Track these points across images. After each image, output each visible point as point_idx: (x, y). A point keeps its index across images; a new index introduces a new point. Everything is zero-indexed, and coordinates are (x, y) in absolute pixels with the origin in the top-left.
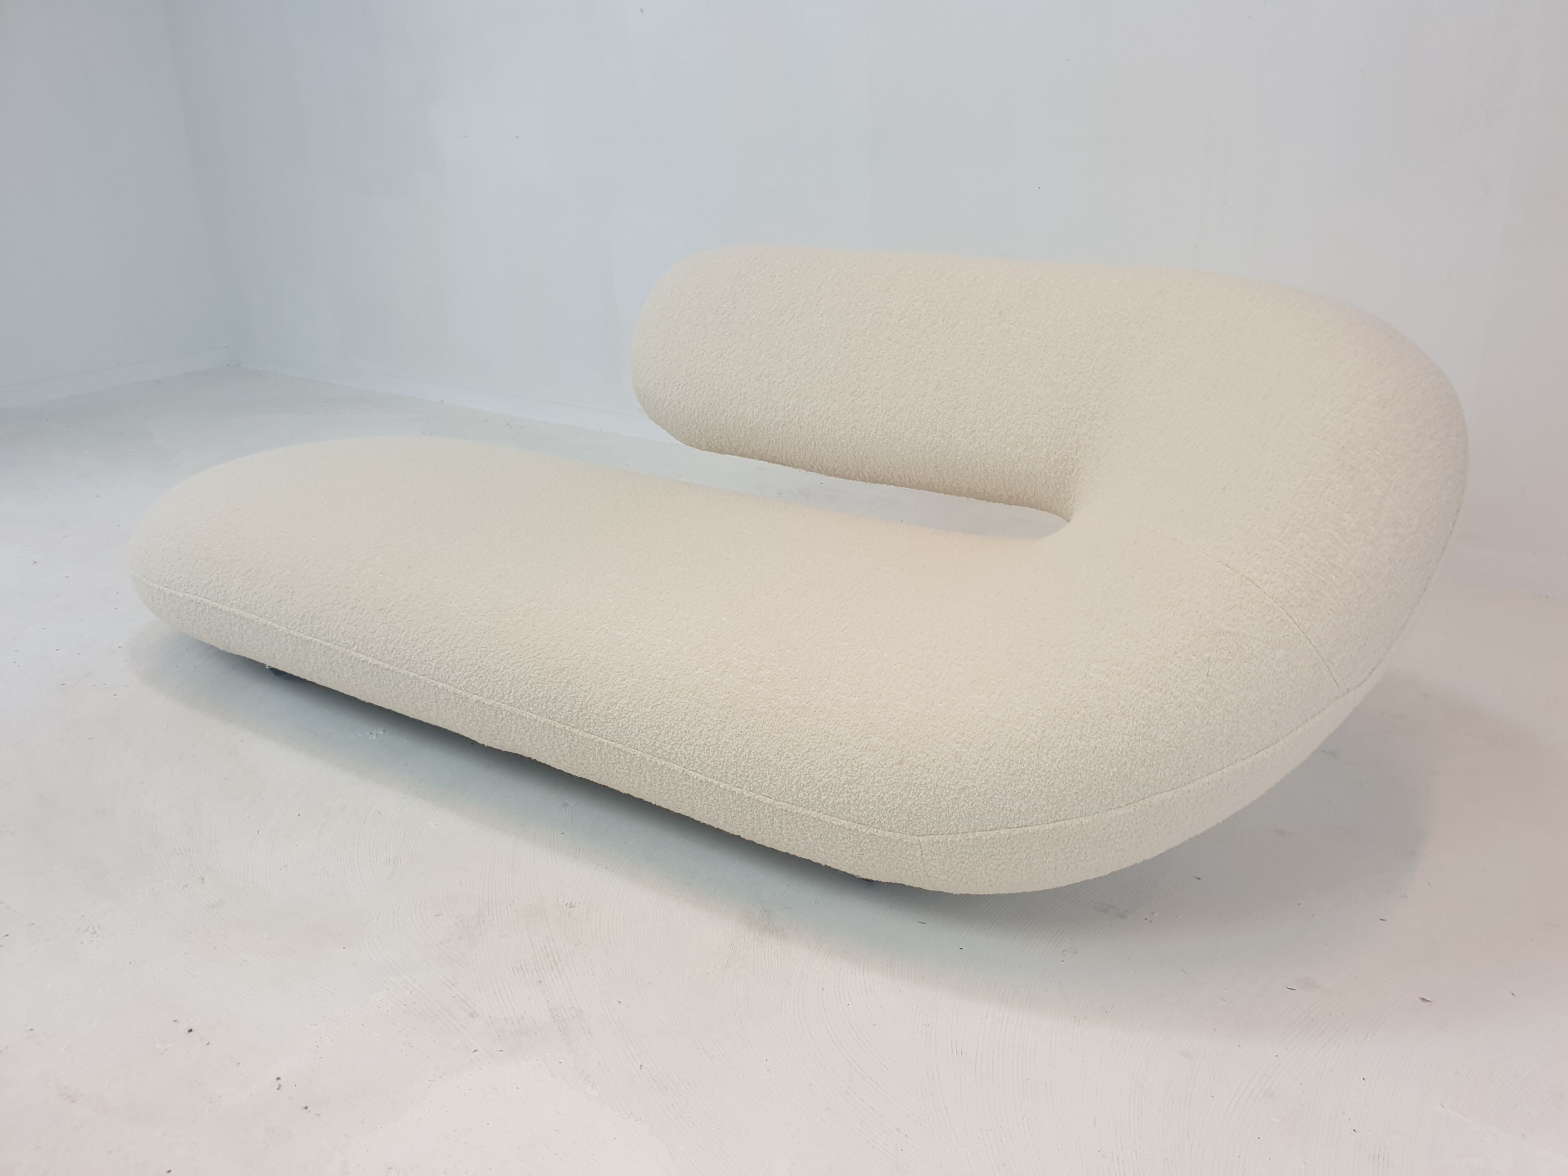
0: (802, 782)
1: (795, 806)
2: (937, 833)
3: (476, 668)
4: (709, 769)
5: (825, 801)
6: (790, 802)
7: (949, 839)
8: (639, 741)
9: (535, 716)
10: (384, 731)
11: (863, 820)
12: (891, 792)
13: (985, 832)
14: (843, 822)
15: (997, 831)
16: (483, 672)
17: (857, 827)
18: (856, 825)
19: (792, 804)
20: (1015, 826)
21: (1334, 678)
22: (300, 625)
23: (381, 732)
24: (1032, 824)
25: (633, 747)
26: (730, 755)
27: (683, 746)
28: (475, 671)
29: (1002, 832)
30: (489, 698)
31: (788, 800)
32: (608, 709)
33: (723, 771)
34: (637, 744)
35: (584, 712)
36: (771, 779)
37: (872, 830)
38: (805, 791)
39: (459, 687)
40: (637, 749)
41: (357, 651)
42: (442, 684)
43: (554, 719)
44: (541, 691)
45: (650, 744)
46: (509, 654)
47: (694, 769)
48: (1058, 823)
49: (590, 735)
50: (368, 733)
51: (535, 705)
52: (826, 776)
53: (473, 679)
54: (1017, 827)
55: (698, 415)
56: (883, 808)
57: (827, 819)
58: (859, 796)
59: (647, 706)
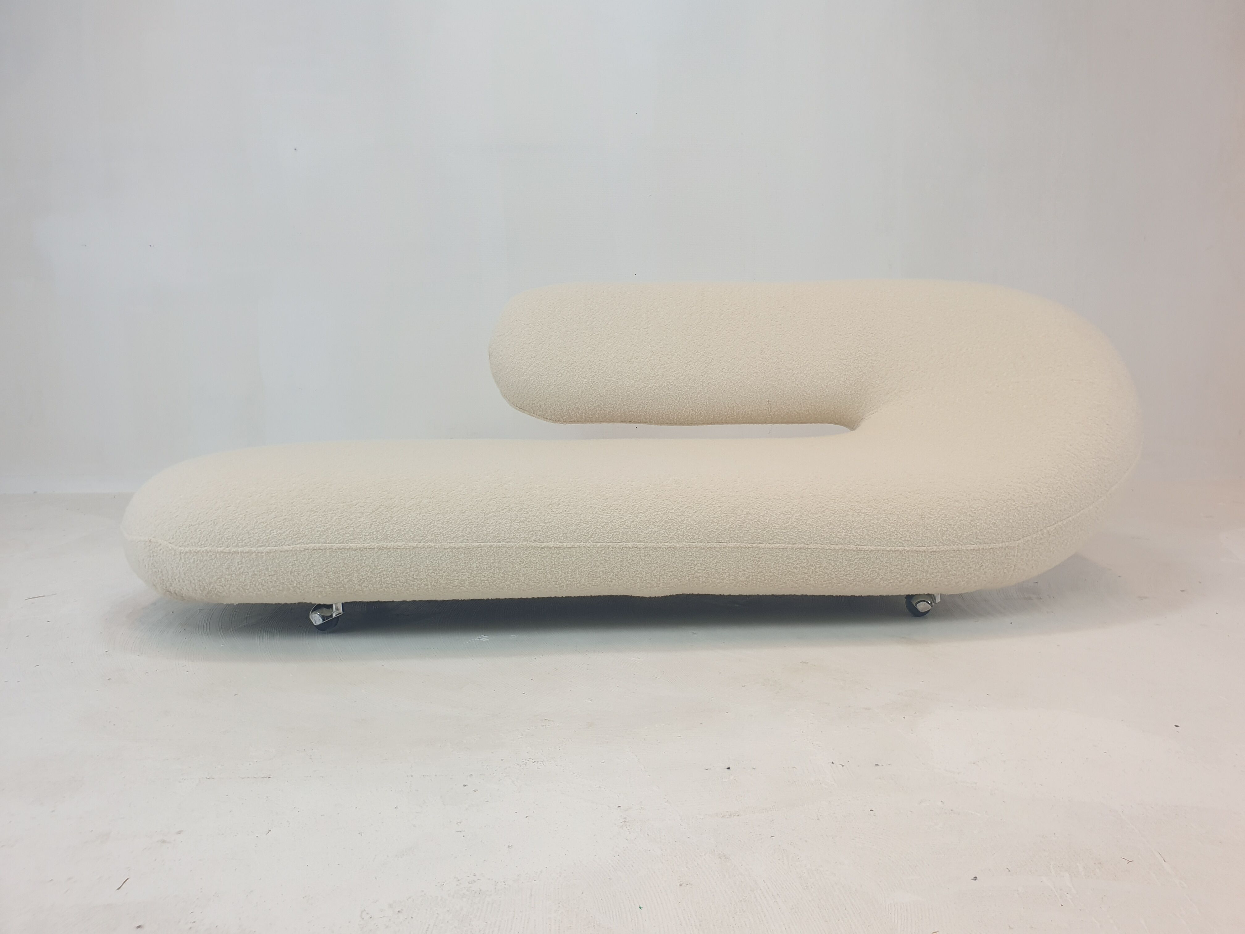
0: (944, 529)
1: (941, 546)
2: (1027, 535)
4: (877, 540)
5: (960, 536)
6: (938, 545)
8: (818, 538)
9: (725, 544)
11: (986, 540)
14: (974, 546)
16: (670, 524)
22: (463, 536)
25: (813, 543)
26: (890, 527)
27: (853, 531)
28: (663, 525)
31: (936, 544)
32: (787, 522)
33: (888, 539)
34: (816, 540)
35: (767, 530)
37: (992, 546)
38: (947, 534)
40: (816, 543)
41: (535, 541)
42: (632, 544)
43: (741, 542)
44: (727, 524)
45: (828, 537)
46: (688, 507)
47: (865, 543)
49: (775, 545)
51: (723, 536)
52: (958, 521)
53: (662, 532)
56: (997, 529)
58: (981, 527)
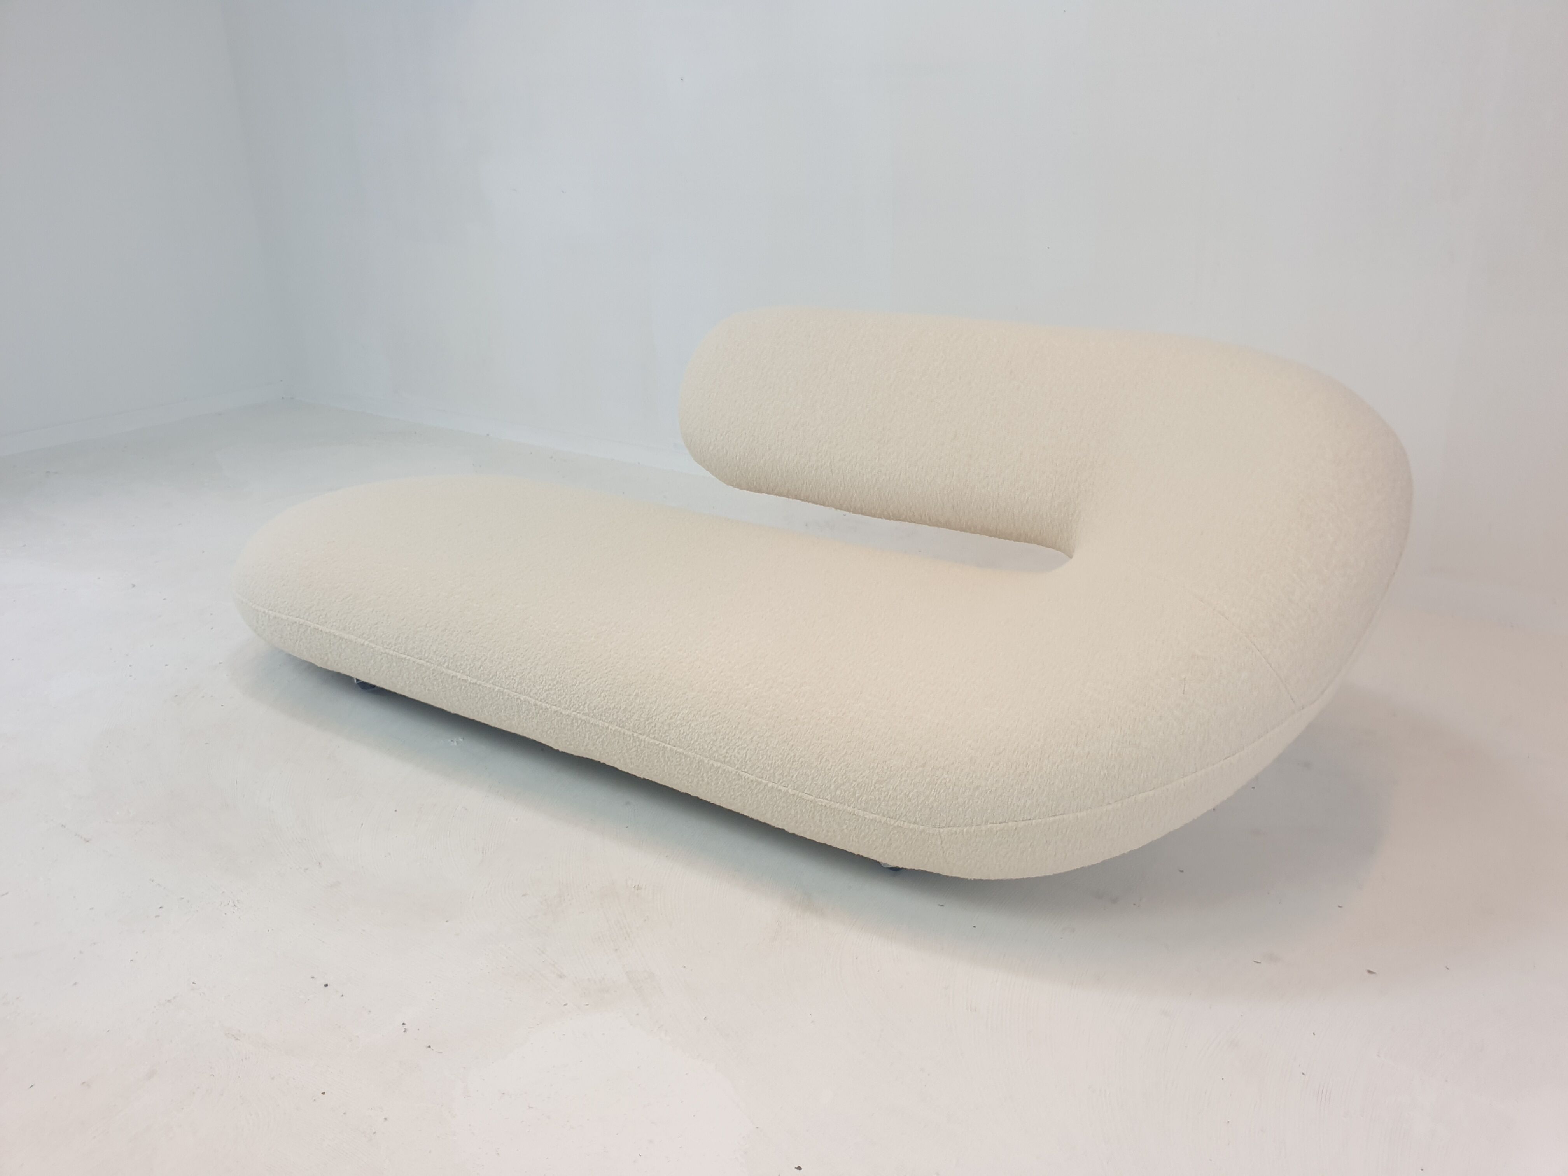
0: (839, 781)
1: (833, 803)
2: (955, 825)
3: (555, 683)
4: (759, 770)
5: (859, 798)
6: (829, 799)
7: (965, 830)
8: (698, 746)
10: (464, 739)
11: (892, 814)
12: (915, 791)
13: (995, 825)
14: (875, 815)
15: (1006, 824)
16: (561, 686)
17: (886, 820)
18: (885, 819)
19: (831, 801)
20: (1021, 819)
21: (1291, 696)
22: (396, 644)
23: (461, 740)
24: (1035, 818)
25: (692, 751)
26: (777, 758)
27: (736, 751)
28: (554, 685)
29: (1010, 824)
30: (566, 709)
31: (827, 797)
32: (671, 718)
34: (696, 749)
35: (650, 721)
36: (813, 779)
37: (899, 823)
38: (842, 789)
39: (539, 699)
40: (696, 753)
41: (448, 668)
42: (525, 697)
43: (623, 727)
44: (613, 703)
45: (708, 749)
46: (584, 670)
47: (746, 770)
48: (1057, 817)
49: (655, 741)
50: (450, 741)
51: (607, 714)
52: (860, 777)
53: (552, 692)
54: (1023, 820)
55: (740, 459)
56: (909, 803)
57: (861, 813)
58: (888, 794)
59: (705, 716)
